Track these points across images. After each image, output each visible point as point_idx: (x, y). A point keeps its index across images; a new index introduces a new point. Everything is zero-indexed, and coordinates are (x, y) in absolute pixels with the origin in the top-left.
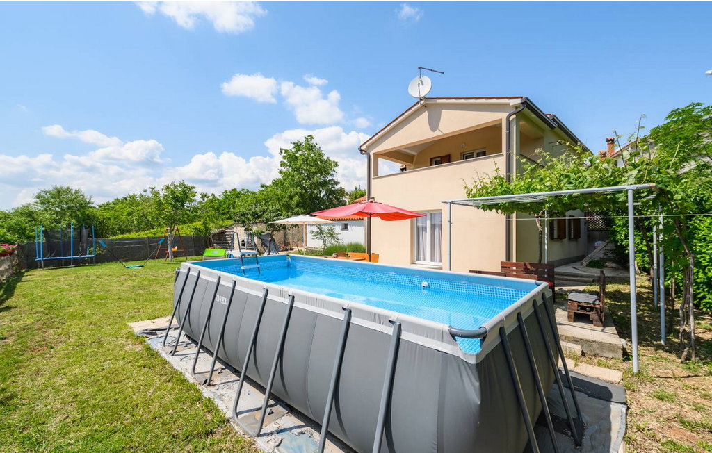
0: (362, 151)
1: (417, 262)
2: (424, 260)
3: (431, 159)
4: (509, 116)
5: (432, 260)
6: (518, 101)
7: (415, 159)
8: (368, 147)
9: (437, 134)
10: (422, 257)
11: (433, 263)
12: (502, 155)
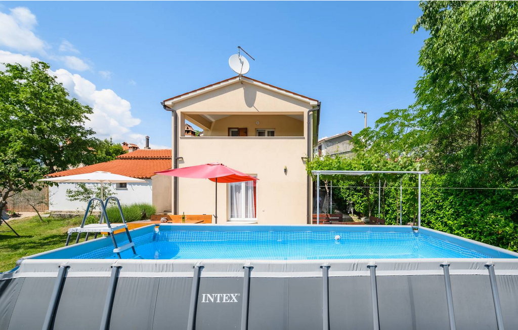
0: (165, 107)
1: (232, 219)
2: (238, 217)
3: (229, 129)
4: (309, 112)
5: (246, 217)
6: (316, 103)
7: (213, 125)
8: (174, 104)
9: (252, 110)
10: (235, 214)
11: (247, 219)
12: (304, 138)
